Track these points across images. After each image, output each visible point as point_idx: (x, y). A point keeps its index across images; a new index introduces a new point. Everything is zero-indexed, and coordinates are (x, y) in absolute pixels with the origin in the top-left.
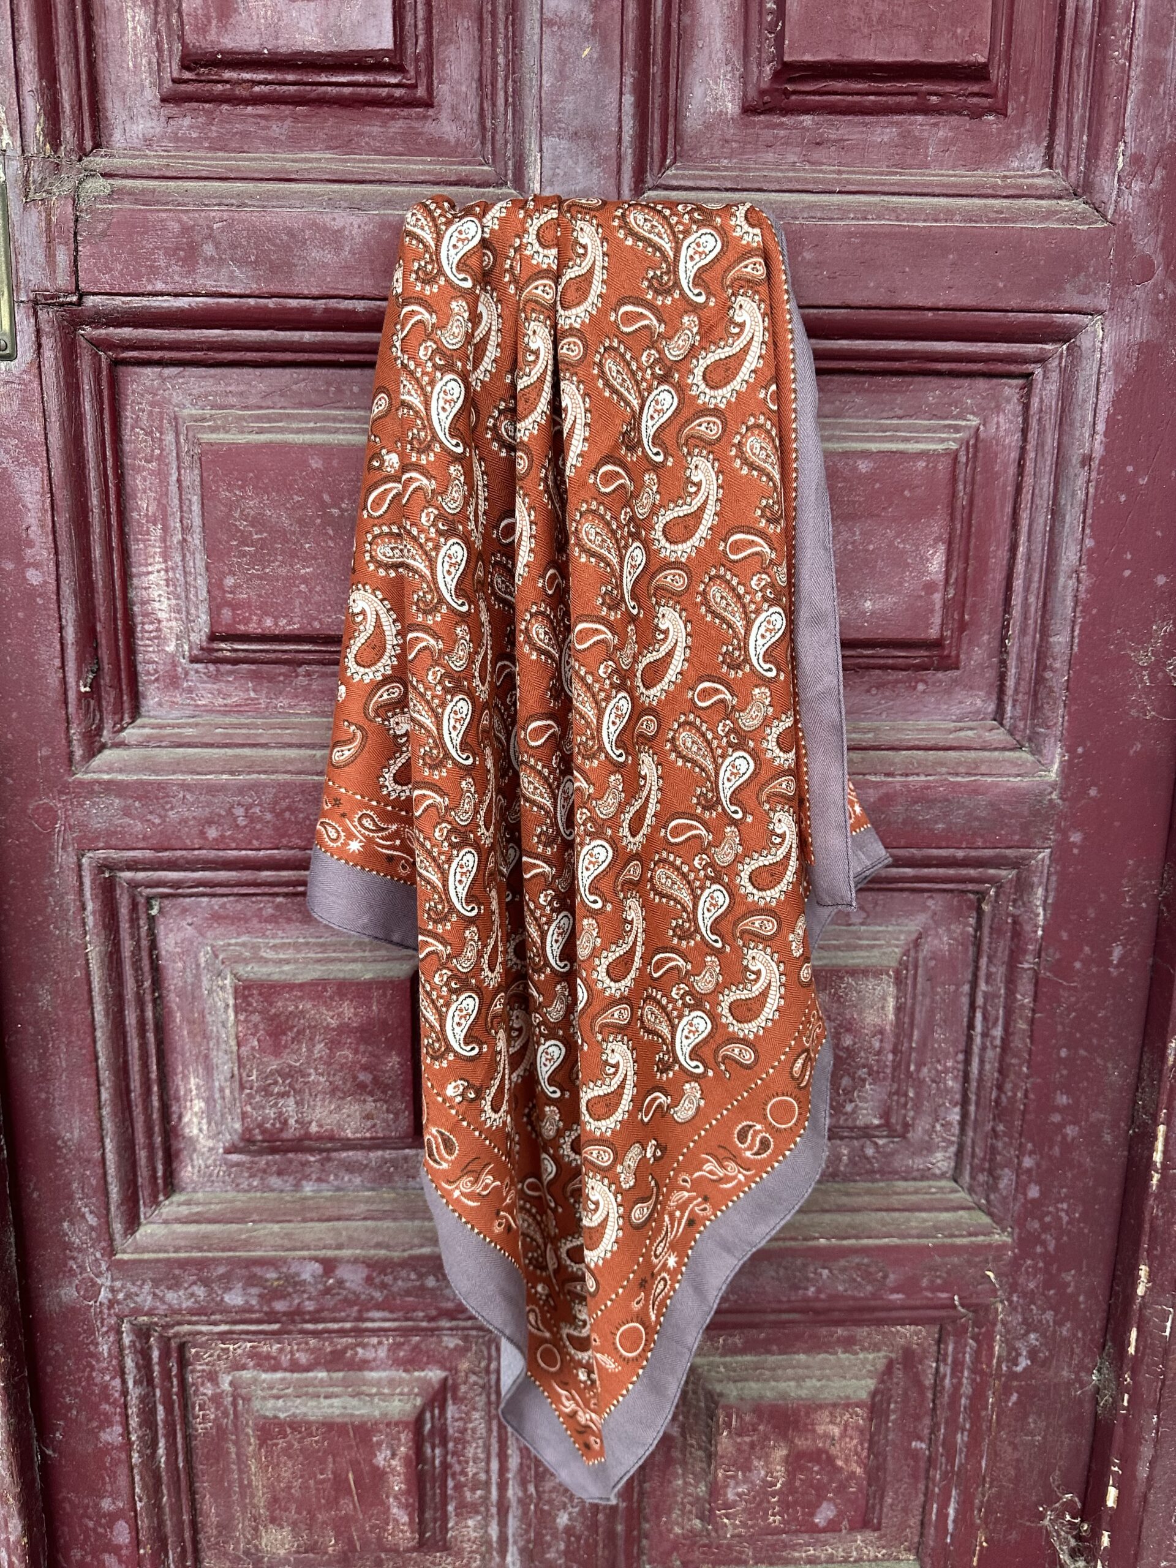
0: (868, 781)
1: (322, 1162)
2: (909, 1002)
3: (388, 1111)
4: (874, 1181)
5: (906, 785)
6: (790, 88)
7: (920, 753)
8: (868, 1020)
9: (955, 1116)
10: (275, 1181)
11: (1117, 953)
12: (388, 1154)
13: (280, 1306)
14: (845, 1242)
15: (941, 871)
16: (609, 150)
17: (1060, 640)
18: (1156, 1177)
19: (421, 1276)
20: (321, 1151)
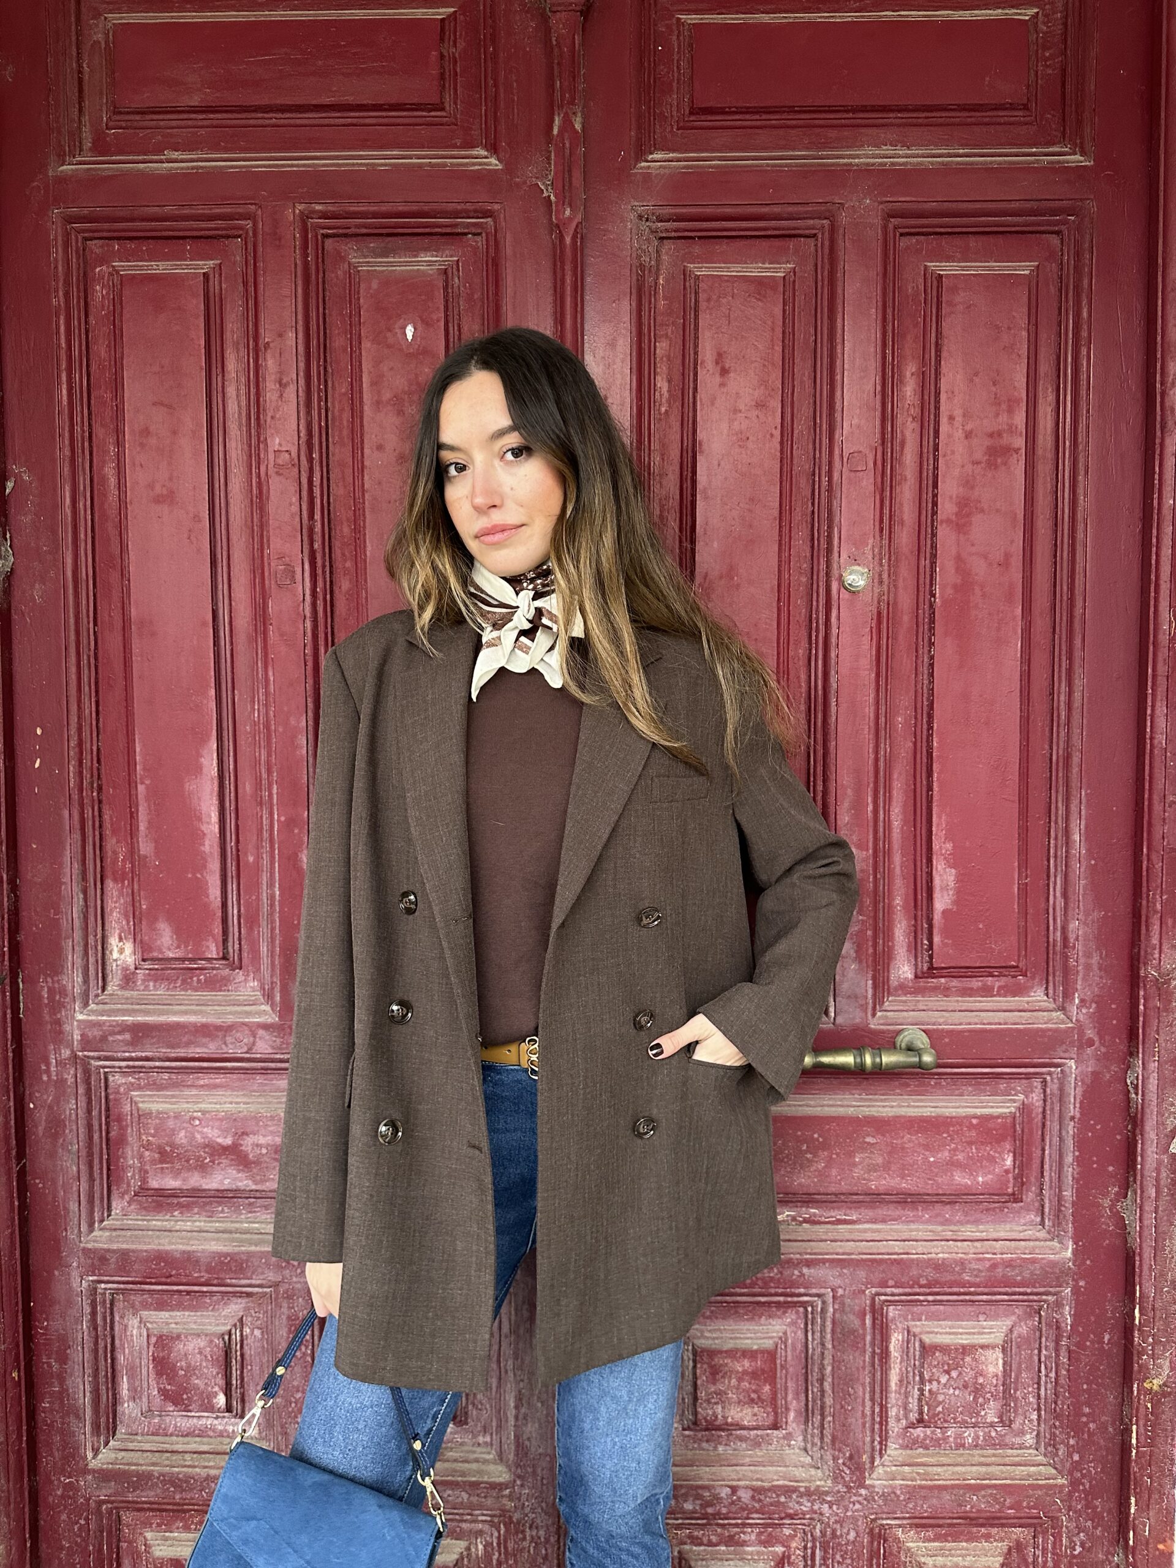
1: (728, 1436)
2: (1009, 1360)
4: (997, 1449)
5: (1002, 1259)
6: (934, 972)
7: (1008, 1243)
8: (990, 1370)
9: (1034, 1416)
10: (705, 1445)
11: (1107, 1337)
12: (759, 1432)
13: (710, 1510)
14: (984, 1482)
15: (1021, 1297)
17: (1067, 1194)
18: (1134, 1451)
19: (778, 1496)
20: (730, 1430)
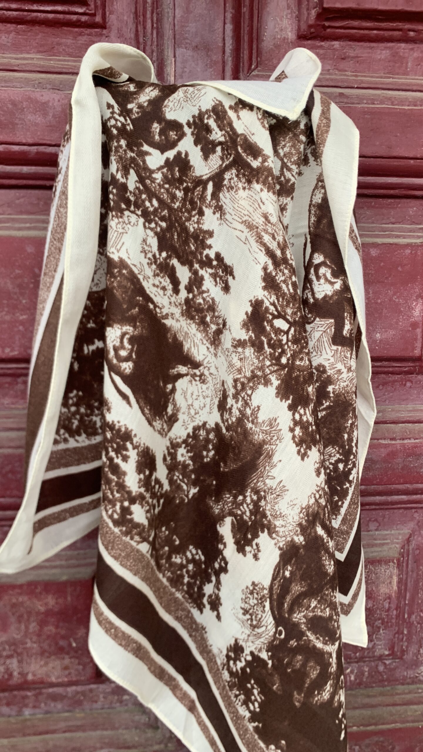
0: (380, 444)
1: (36, 696)
2: (404, 577)
3: (79, 664)
4: (383, 686)
5: (403, 445)
6: (327, 24)
7: (410, 425)
8: (382, 591)
10: (5, 710)
12: (79, 688)
14: (369, 728)
16: (217, 57)
20: (35, 689)
